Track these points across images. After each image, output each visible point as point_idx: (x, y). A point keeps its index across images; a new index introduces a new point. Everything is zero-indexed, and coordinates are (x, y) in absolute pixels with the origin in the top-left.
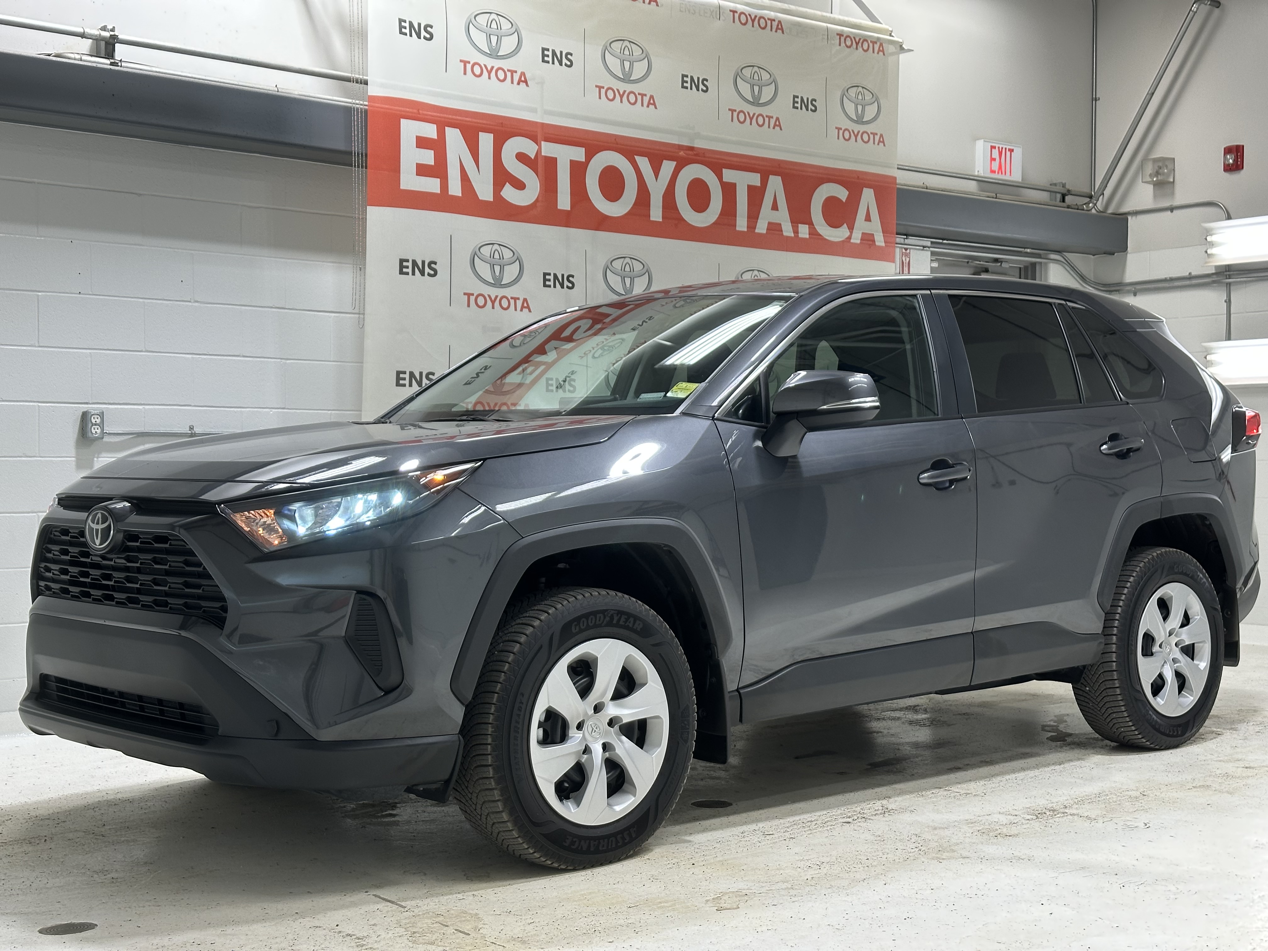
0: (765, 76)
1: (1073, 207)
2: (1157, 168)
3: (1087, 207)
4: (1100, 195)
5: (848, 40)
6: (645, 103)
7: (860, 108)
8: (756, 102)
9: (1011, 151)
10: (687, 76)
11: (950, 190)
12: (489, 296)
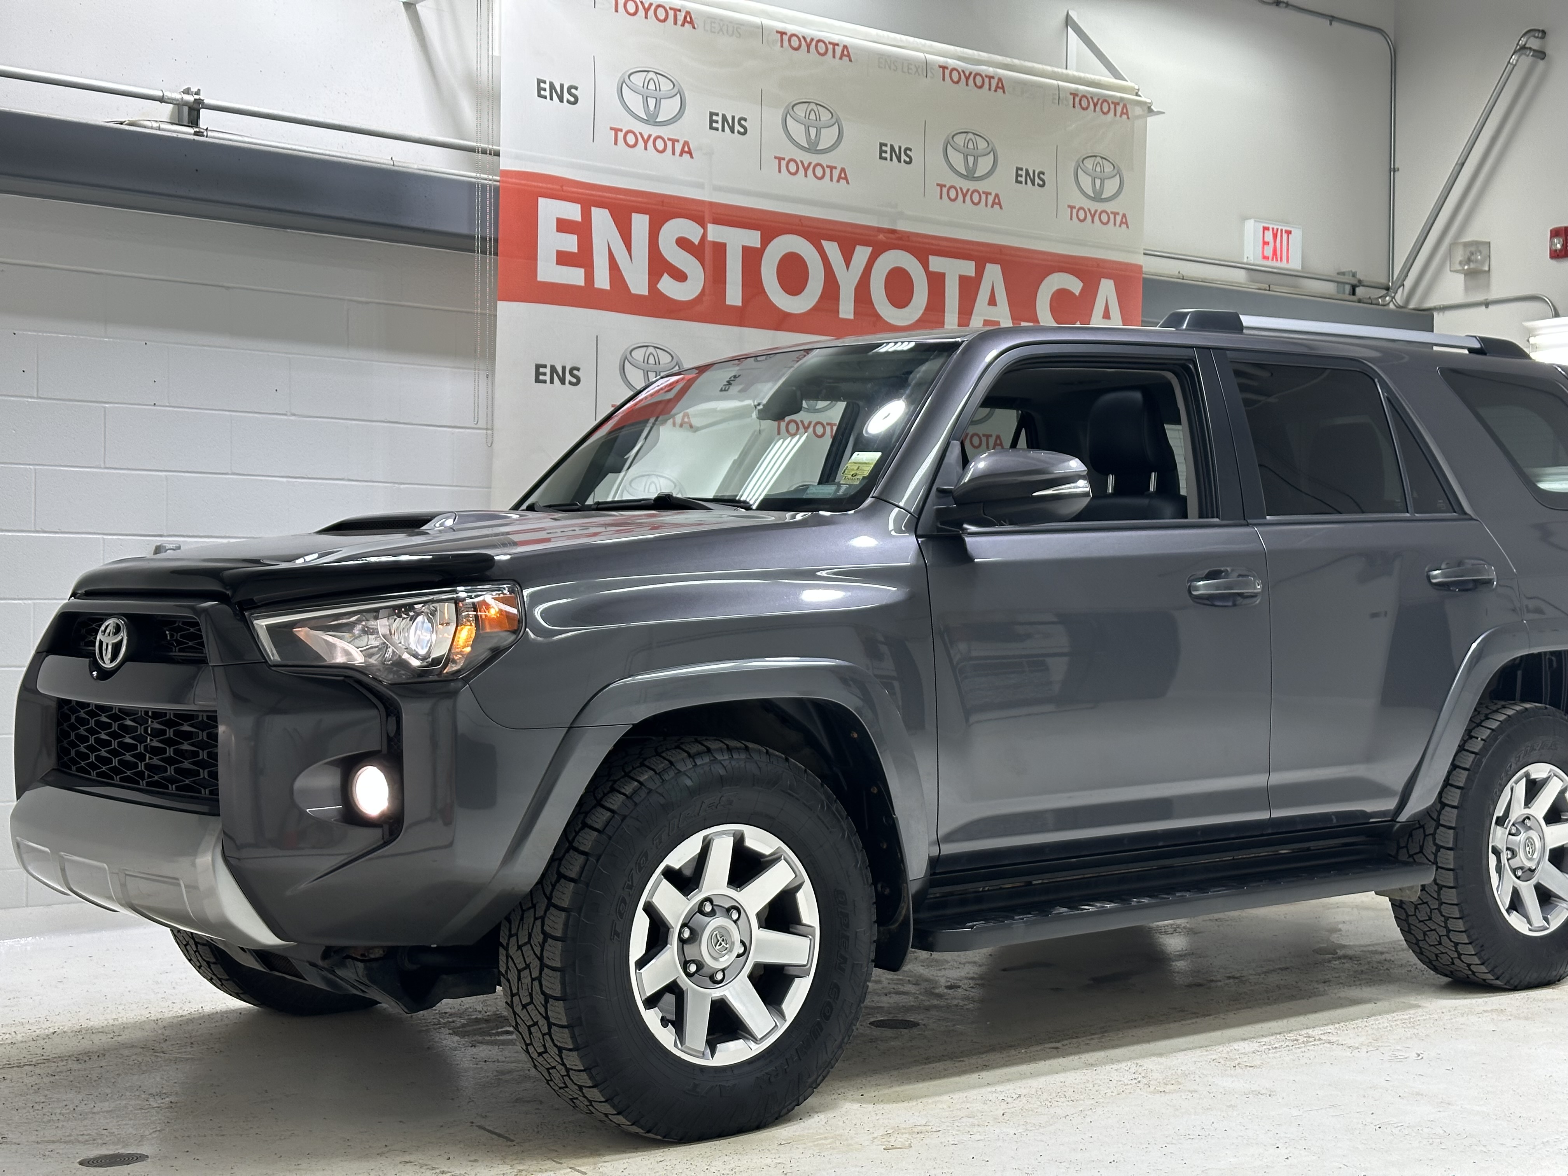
0: (982, 145)
1: (1365, 300)
2: (1468, 254)
3: (1384, 300)
4: (1400, 287)
5: (1084, 100)
6: (835, 178)
7: (1098, 182)
8: (970, 176)
9: (1289, 233)
10: (886, 145)
11: (1212, 280)
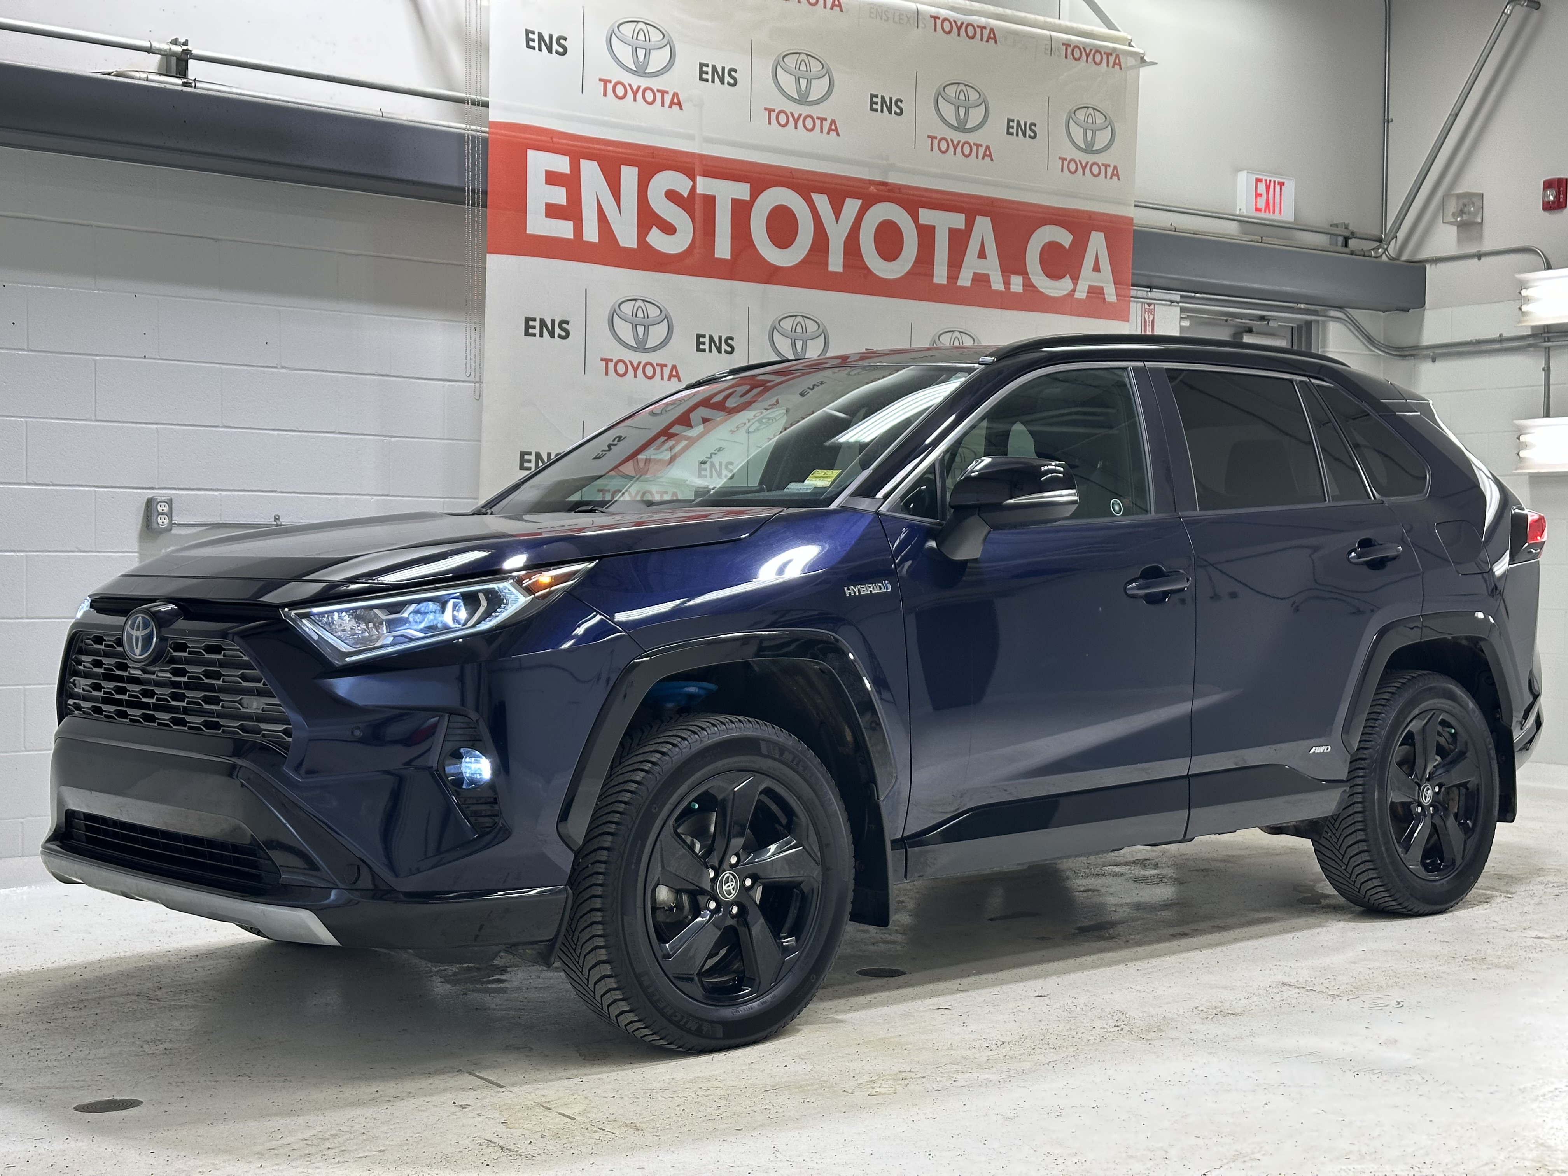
0: (974, 96)
1: (1358, 253)
2: (1461, 205)
3: (1376, 252)
4: (1392, 239)
5: (1077, 50)
6: (825, 130)
7: (1089, 133)
8: (961, 127)
9: (1282, 184)
10: (877, 96)
11: (1205, 232)
12: (631, 362)
